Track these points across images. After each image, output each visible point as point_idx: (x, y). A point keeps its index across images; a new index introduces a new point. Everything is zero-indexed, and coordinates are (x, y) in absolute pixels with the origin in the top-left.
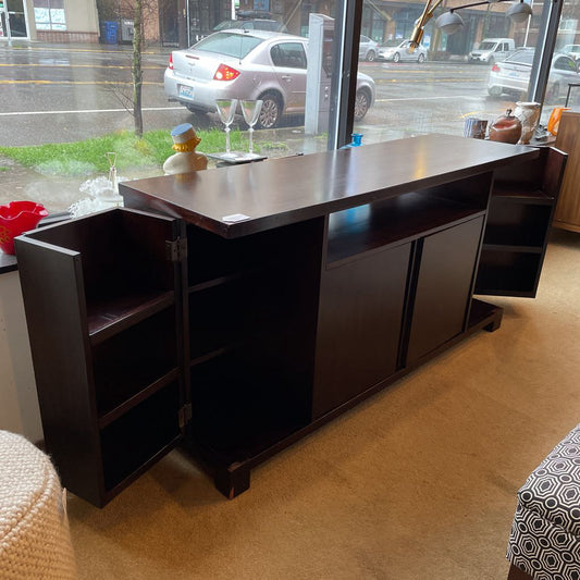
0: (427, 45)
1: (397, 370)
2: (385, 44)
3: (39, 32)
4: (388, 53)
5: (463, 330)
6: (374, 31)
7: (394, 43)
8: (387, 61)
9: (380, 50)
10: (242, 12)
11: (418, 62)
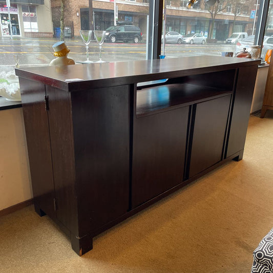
0: (206, 36)
1: (183, 181)
2: (186, 36)
3: (25, 33)
4: (187, 40)
5: (222, 160)
6: (181, 30)
7: (191, 35)
8: (187, 44)
9: (184, 38)
10: (119, 22)
11: (202, 44)
